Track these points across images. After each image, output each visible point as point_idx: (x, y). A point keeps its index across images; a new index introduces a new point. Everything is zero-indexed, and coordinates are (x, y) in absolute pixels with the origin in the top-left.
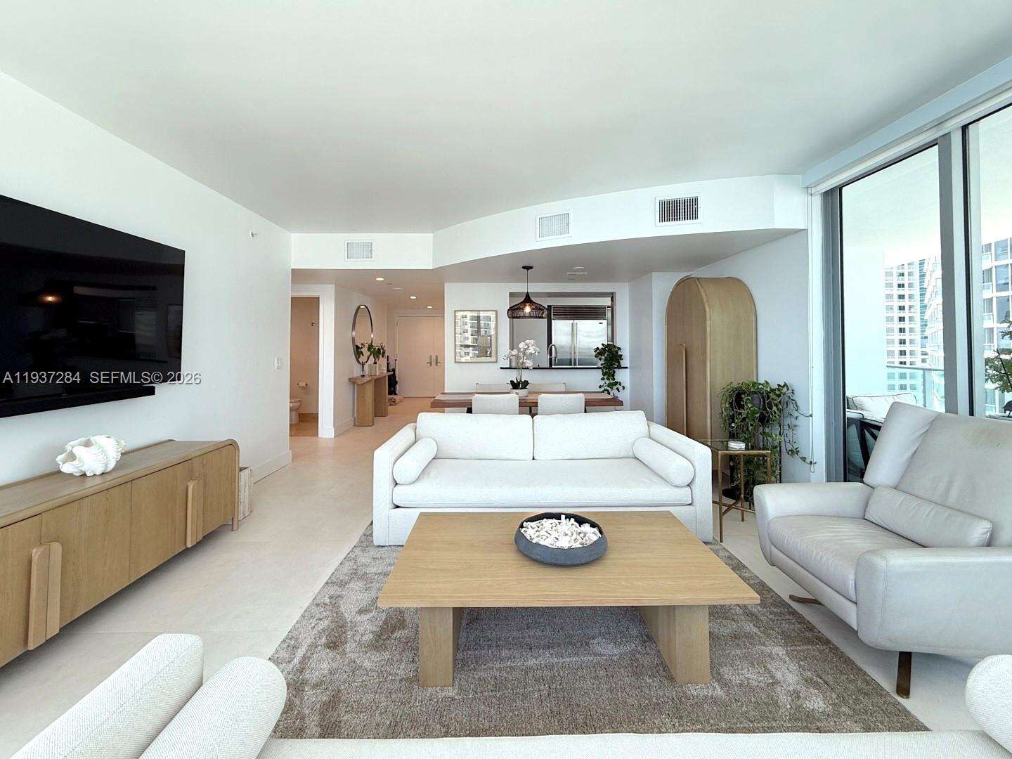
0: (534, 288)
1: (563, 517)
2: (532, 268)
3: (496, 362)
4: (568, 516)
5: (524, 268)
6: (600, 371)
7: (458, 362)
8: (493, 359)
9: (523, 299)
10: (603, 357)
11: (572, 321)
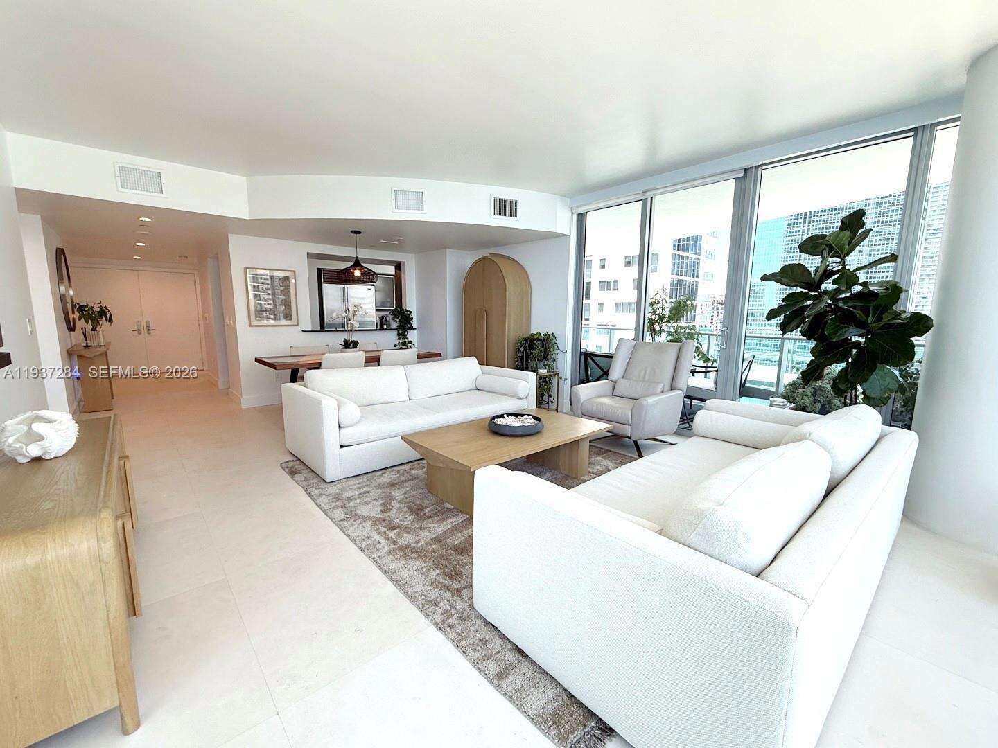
0: (363, 253)
1: (505, 416)
2: (360, 233)
3: (297, 325)
4: (508, 415)
5: (352, 232)
6: (395, 332)
7: (252, 326)
8: (294, 322)
9: (352, 264)
10: (397, 320)
11: (343, 286)
